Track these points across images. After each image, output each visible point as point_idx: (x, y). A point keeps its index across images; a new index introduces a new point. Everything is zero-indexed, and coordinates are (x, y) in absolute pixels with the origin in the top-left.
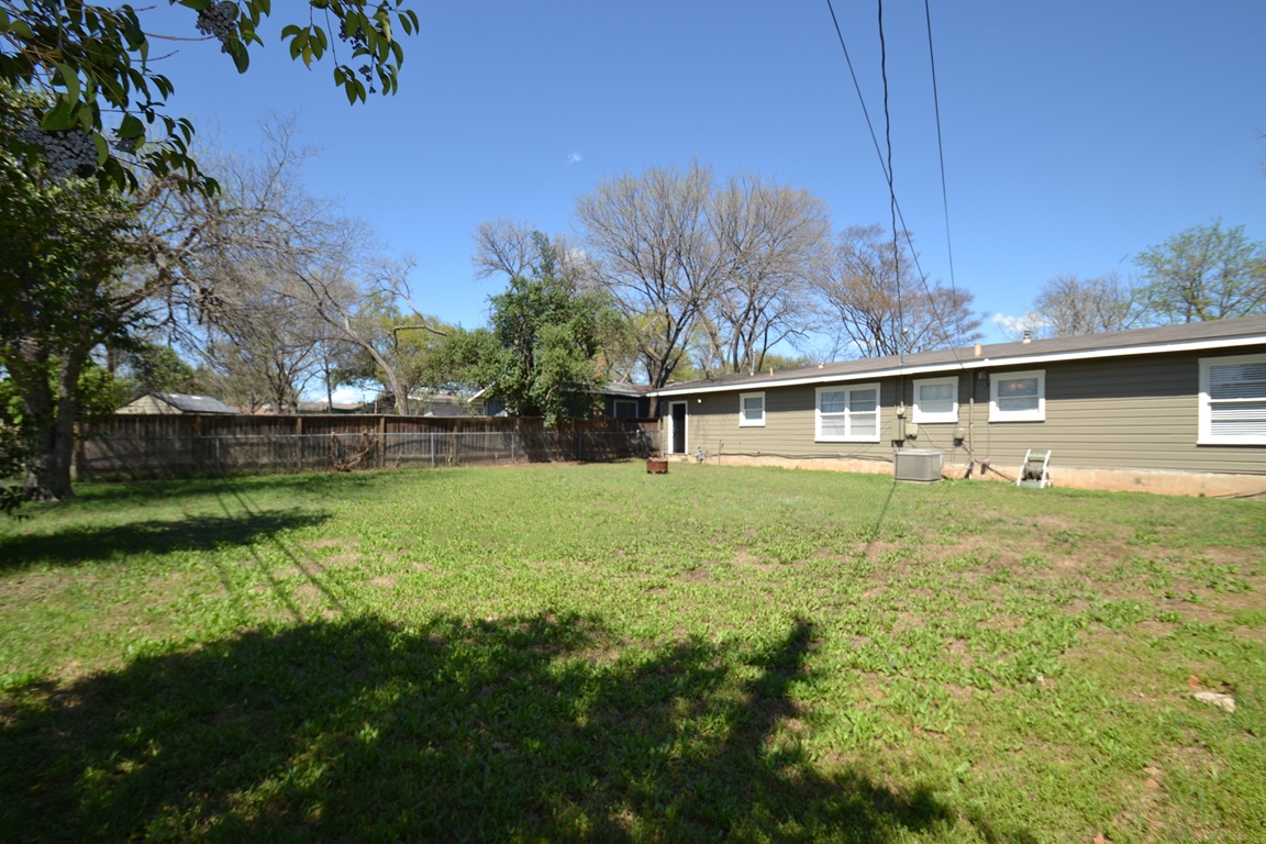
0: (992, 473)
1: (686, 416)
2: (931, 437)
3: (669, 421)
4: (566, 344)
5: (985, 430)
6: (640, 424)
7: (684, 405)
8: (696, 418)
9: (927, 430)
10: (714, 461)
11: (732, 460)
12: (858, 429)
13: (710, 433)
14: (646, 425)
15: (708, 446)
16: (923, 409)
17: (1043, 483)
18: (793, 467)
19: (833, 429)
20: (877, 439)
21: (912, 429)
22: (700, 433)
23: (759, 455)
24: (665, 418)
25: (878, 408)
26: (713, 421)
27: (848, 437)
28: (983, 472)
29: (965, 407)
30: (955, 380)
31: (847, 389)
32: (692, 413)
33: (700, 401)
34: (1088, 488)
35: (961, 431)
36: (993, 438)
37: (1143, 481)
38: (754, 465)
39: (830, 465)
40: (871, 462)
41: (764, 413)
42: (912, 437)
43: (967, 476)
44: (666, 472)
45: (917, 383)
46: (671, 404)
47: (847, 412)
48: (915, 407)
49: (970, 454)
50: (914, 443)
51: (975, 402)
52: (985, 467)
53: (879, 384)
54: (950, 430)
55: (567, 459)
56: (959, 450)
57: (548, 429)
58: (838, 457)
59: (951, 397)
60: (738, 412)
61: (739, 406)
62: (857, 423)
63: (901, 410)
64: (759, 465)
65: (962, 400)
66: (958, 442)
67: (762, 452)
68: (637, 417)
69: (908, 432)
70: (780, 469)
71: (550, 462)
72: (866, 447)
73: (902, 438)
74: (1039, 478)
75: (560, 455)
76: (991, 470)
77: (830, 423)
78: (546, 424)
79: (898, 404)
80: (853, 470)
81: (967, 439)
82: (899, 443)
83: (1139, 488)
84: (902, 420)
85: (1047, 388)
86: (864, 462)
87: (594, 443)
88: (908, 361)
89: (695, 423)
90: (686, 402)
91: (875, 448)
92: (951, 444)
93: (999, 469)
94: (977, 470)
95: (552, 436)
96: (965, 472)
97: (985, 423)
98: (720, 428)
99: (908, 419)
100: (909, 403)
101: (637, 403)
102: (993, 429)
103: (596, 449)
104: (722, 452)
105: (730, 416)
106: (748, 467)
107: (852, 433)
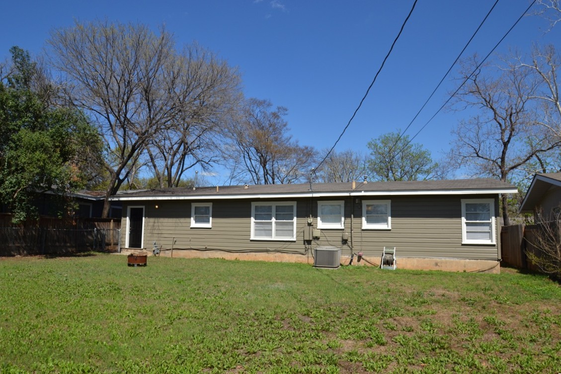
0: (364, 261)
1: (144, 218)
2: (329, 239)
3: (127, 222)
4: (45, 150)
5: (359, 235)
6: (96, 223)
7: (142, 209)
8: (152, 220)
9: (327, 234)
10: (168, 254)
11: (182, 254)
12: (281, 232)
13: (164, 232)
14: (101, 224)
15: (162, 243)
16: (323, 220)
17: (395, 267)
18: (233, 259)
19: (263, 232)
20: (294, 239)
21: (317, 233)
22: (156, 232)
23: (206, 249)
24: (123, 219)
25: (295, 218)
26: (167, 224)
27: (274, 238)
28: (359, 261)
29: (349, 220)
30: (342, 203)
31: (274, 205)
32: (149, 216)
33: (157, 207)
34: (414, 269)
35: (347, 235)
36: (364, 239)
37: (439, 264)
38: (202, 257)
39: (261, 257)
40: (290, 255)
41: (211, 218)
42: (317, 238)
43: (350, 263)
44: (145, 265)
45: (320, 203)
46: (129, 208)
47: (274, 220)
48: (319, 218)
49: (351, 249)
50: (318, 242)
51: (354, 217)
52: (360, 258)
53: (296, 202)
54: (340, 234)
55: (31, 252)
56: (345, 247)
57: (15, 225)
58: (267, 251)
59: (340, 213)
60: (190, 217)
61: (190, 212)
62: (280, 228)
63: (310, 220)
64: (206, 257)
65: (347, 216)
66: (345, 242)
67: (208, 247)
68: (90, 217)
69: (315, 235)
70: (223, 260)
71: (14, 256)
72: (286, 245)
73: (311, 239)
74: (392, 264)
75: (25, 249)
76: (363, 259)
77: (261, 227)
78: (14, 221)
79: (308, 216)
80: (278, 261)
81: (349, 240)
82: (309, 242)
83: (437, 268)
84: (311, 227)
85: (392, 211)
86: (285, 254)
87: (55, 238)
88: (314, 188)
89: (151, 224)
90: (144, 207)
91: (292, 246)
92: (340, 243)
93: (368, 259)
94: (355, 259)
95: (17, 232)
96: (349, 260)
97: (359, 230)
98: (173, 228)
99: (314, 226)
100: (315, 216)
101: (91, 205)
102: (364, 234)
103: (57, 244)
104: (175, 247)
105: (182, 220)
106: (197, 259)
107: (277, 235)
